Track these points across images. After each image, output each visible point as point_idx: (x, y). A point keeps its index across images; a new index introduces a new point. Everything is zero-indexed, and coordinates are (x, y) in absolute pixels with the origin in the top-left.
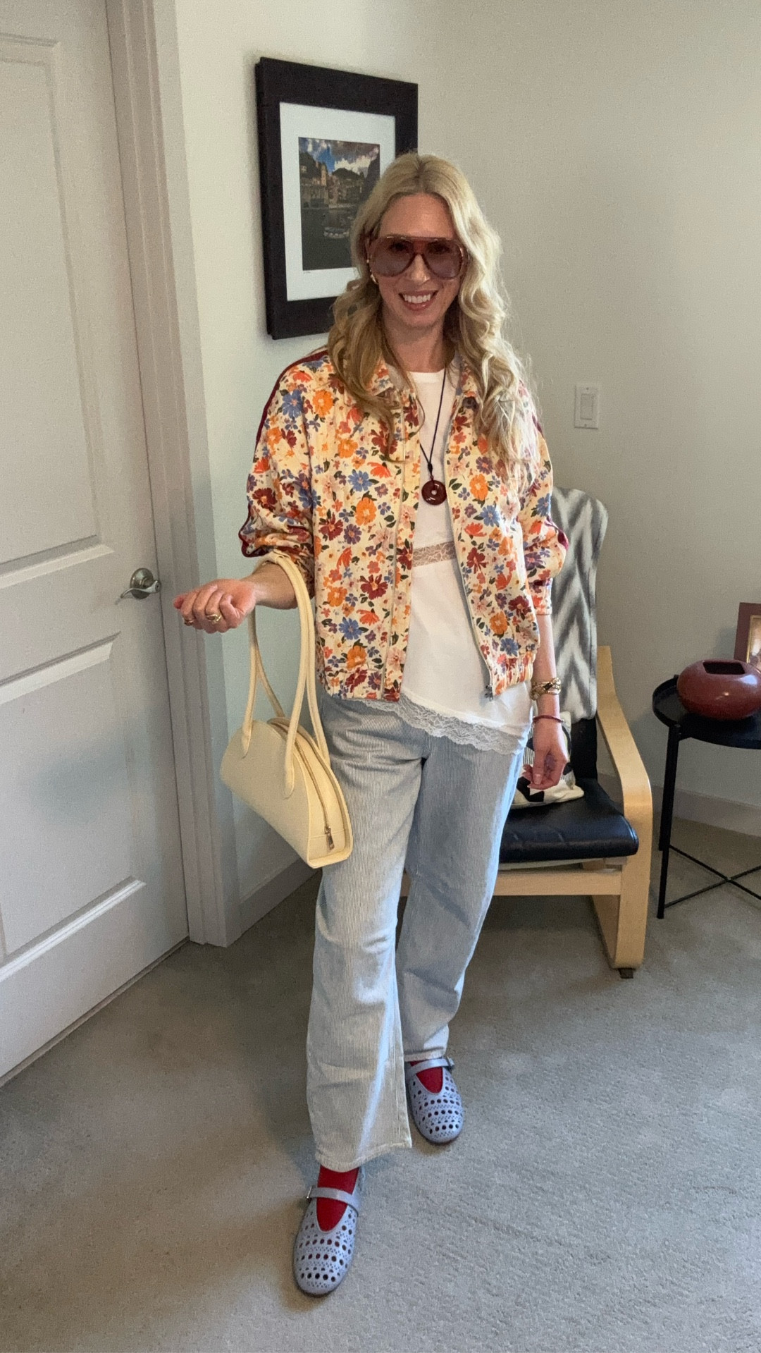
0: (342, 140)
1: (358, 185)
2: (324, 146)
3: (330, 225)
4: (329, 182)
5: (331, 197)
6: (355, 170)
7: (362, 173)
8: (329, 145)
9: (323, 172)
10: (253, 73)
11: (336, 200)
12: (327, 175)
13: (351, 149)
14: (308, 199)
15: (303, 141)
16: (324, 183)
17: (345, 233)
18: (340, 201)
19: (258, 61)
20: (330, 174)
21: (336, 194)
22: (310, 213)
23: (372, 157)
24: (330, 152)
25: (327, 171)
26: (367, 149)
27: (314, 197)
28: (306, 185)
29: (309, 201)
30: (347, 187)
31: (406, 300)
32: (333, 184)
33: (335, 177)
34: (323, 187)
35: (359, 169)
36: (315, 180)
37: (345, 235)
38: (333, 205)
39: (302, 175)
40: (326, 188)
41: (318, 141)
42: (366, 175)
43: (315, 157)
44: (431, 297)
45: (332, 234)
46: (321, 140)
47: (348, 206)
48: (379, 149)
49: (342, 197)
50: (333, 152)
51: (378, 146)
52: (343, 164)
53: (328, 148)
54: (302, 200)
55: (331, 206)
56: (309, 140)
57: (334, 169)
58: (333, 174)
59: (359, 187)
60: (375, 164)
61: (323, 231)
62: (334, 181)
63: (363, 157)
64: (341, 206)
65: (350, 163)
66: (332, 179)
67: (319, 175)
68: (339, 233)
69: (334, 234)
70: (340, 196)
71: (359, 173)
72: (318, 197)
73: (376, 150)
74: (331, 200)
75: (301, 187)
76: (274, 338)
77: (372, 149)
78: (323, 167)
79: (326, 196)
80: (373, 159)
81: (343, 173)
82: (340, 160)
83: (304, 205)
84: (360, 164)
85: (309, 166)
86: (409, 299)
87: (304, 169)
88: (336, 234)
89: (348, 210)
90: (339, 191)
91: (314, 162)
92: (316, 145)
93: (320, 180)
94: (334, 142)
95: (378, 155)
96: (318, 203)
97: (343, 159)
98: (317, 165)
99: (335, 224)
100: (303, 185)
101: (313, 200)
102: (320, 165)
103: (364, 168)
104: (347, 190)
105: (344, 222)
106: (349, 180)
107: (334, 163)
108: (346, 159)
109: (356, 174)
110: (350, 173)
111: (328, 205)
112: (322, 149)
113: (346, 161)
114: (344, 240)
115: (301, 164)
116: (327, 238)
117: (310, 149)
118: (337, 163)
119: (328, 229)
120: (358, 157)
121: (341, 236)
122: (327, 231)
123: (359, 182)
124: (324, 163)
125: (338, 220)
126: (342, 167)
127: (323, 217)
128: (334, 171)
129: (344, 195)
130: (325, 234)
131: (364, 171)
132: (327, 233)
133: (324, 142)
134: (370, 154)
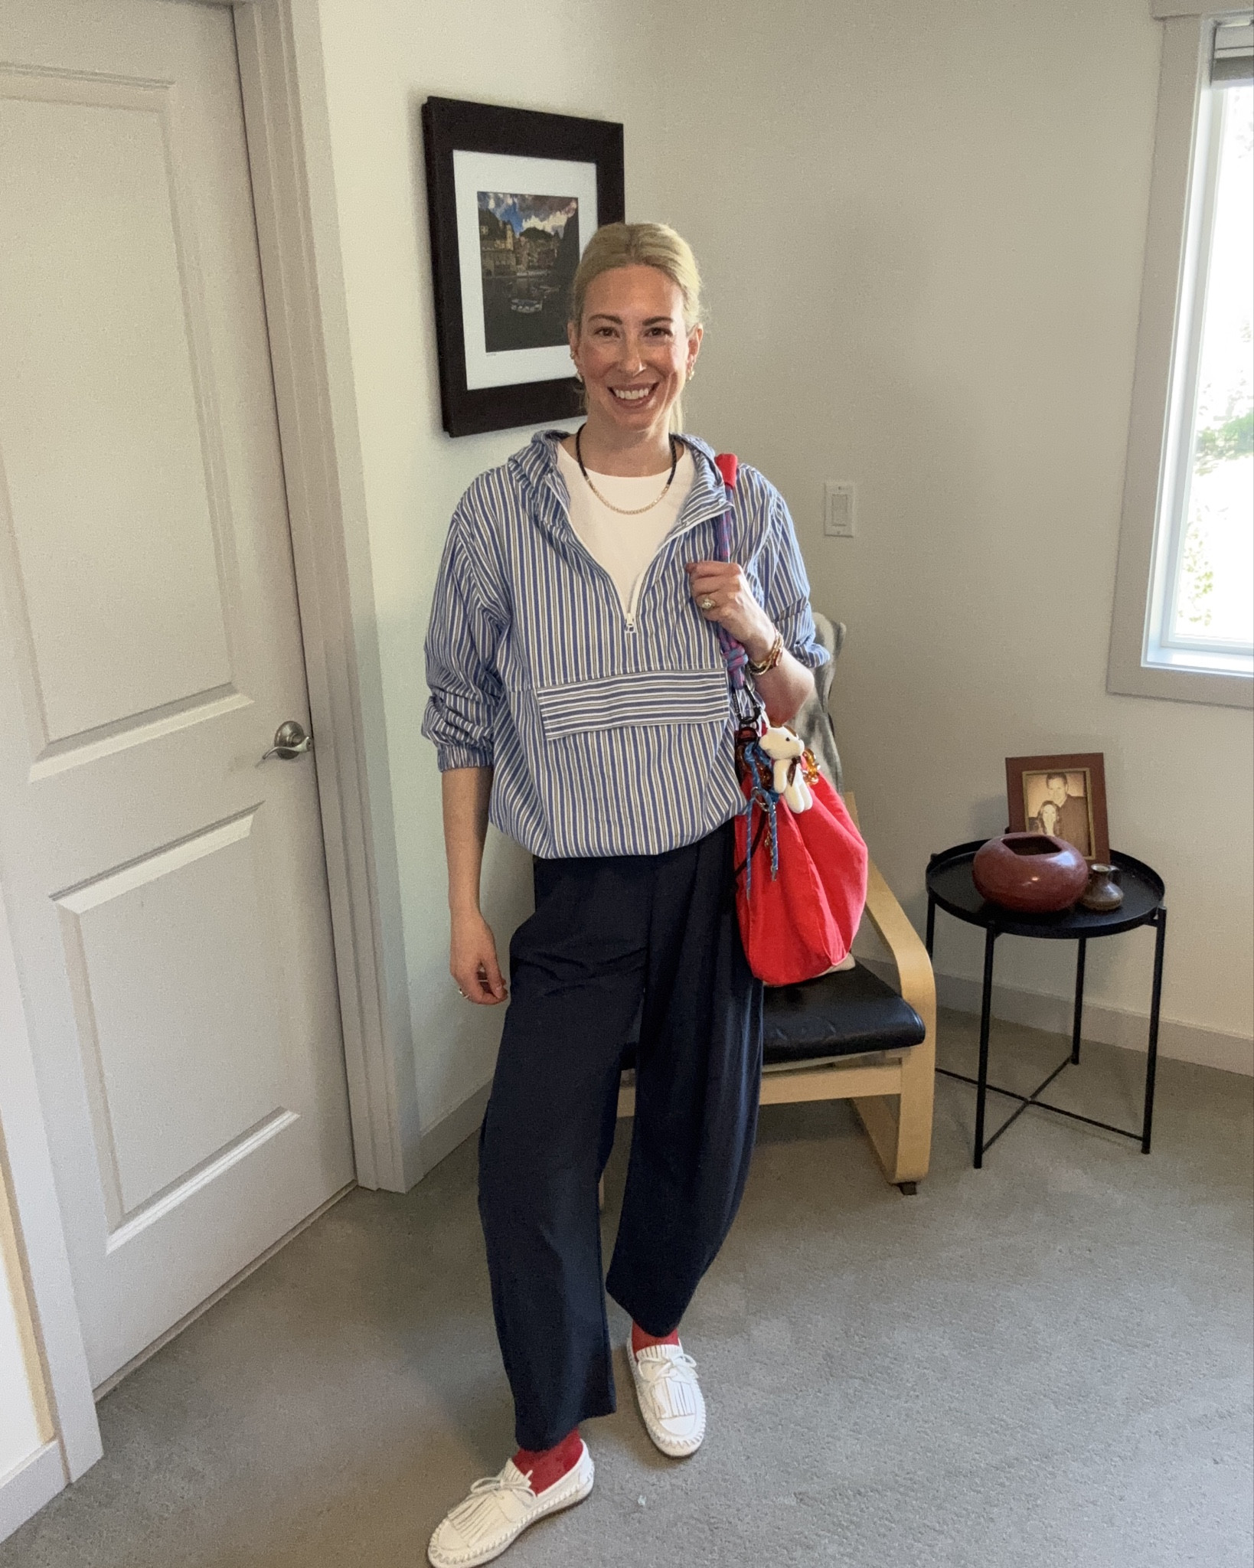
0: (531, 193)
1: (552, 247)
2: (510, 201)
3: (519, 296)
4: (517, 244)
5: (518, 262)
6: (549, 229)
7: (557, 233)
8: (516, 200)
9: (509, 233)
10: (419, 116)
11: (526, 265)
12: (514, 236)
13: (543, 204)
14: (491, 266)
15: (483, 196)
16: (509, 244)
17: (537, 306)
18: (529, 268)
19: (425, 101)
20: (517, 236)
21: (525, 259)
22: (494, 282)
23: (569, 212)
24: (517, 209)
25: (513, 231)
26: (563, 203)
27: (498, 263)
28: (488, 248)
29: (492, 270)
30: (539, 250)
31: (617, 395)
32: (521, 246)
33: (523, 239)
34: (509, 250)
35: (553, 228)
36: (498, 242)
37: (537, 309)
38: (522, 272)
39: (482, 238)
40: (513, 252)
41: (501, 196)
42: (561, 235)
43: (498, 215)
44: (650, 392)
45: (521, 307)
46: (504, 194)
47: (541, 273)
48: (577, 202)
49: (532, 261)
50: (521, 207)
51: (576, 200)
52: (533, 222)
53: (514, 203)
54: (483, 267)
55: (518, 274)
56: (491, 194)
57: (521, 226)
58: (522, 234)
59: (553, 250)
60: (573, 224)
61: (511, 304)
62: (522, 243)
63: (558, 213)
64: (531, 273)
65: (542, 221)
66: (519, 239)
67: (504, 237)
68: (531, 305)
69: (524, 306)
70: (530, 261)
71: (553, 233)
72: (504, 263)
73: (573, 205)
74: (519, 267)
75: (482, 251)
76: (452, 435)
77: (569, 204)
78: (509, 227)
79: (513, 263)
80: (570, 215)
81: (533, 233)
82: (530, 217)
83: (486, 274)
84: (556, 222)
85: (491, 226)
86: (622, 394)
87: (485, 230)
88: (527, 308)
89: (540, 277)
90: (529, 255)
91: (498, 221)
92: (499, 201)
93: (505, 243)
94: (522, 197)
95: (577, 211)
96: (502, 270)
97: (533, 217)
98: (501, 225)
99: (526, 296)
100: (484, 248)
101: (497, 267)
102: (505, 224)
103: (561, 226)
104: (539, 254)
105: (535, 292)
106: (541, 241)
107: (522, 222)
108: (537, 216)
109: (550, 234)
110: (543, 234)
111: (515, 273)
112: (507, 204)
113: (537, 219)
114: (536, 313)
115: (481, 223)
116: (515, 312)
117: (492, 205)
118: (526, 221)
119: (516, 301)
120: (551, 213)
121: (532, 310)
122: (515, 304)
123: (553, 245)
124: (509, 222)
125: (528, 290)
126: (532, 226)
127: (510, 288)
128: (522, 231)
129: (535, 260)
130: (514, 308)
131: (559, 230)
132: (515, 306)
133: (509, 196)
134: (567, 209)
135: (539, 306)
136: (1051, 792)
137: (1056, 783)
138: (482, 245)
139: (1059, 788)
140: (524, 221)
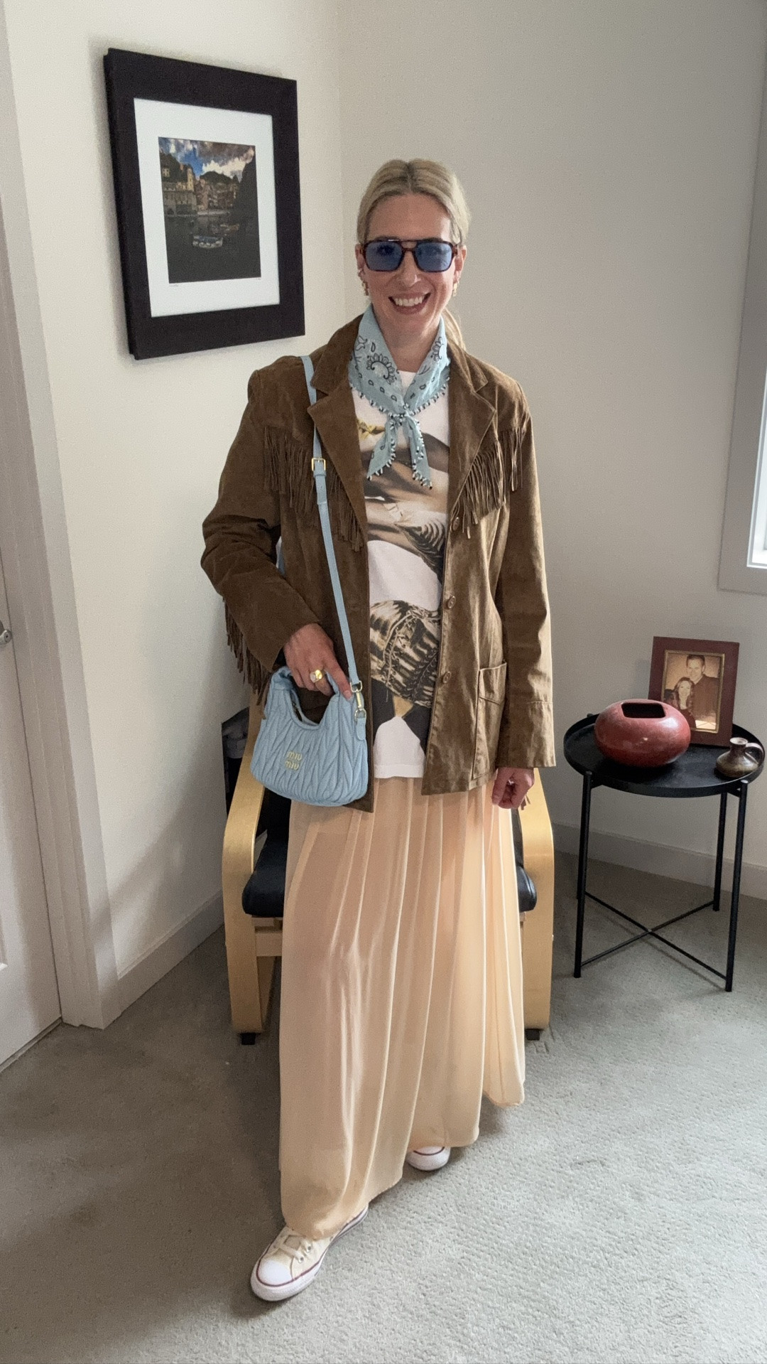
0: (210, 140)
1: (231, 190)
2: (190, 147)
3: (200, 233)
4: (197, 186)
5: (199, 202)
6: (227, 174)
7: (235, 177)
8: (196, 147)
9: (190, 176)
10: (101, 65)
11: (206, 205)
12: (194, 179)
13: (221, 151)
14: (172, 204)
15: (164, 142)
16: (190, 186)
17: (217, 242)
18: (210, 208)
19: (106, 53)
20: (198, 178)
21: (205, 200)
22: (176, 221)
23: (246, 159)
24: (197, 154)
25: (194, 174)
26: (241, 150)
27: (179, 203)
28: (170, 189)
29: (174, 208)
30: (218, 192)
31: (397, 303)
32: (201, 188)
33: (203, 182)
34: (190, 192)
35: (232, 173)
36: (180, 184)
37: (217, 245)
38: (202, 211)
39: (164, 179)
40: (194, 194)
41: (182, 142)
42: (240, 179)
43: (179, 159)
44: (423, 301)
45: (202, 243)
46: (185, 140)
47: (221, 212)
48: (254, 150)
49: (213, 202)
50: (200, 153)
51: (254, 148)
52: (212, 167)
53: (194, 149)
54: (165, 206)
55: (199, 213)
56: (172, 141)
57: (202, 171)
58: (202, 177)
59: (232, 193)
60: (251, 169)
61: (192, 239)
62: (203, 186)
63: (237, 159)
64: (212, 213)
65: (221, 166)
66: (200, 182)
67: (185, 180)
68: (212, 242)
69: (205, 243)
70: (210, 201)
71: (232, 177)
72: (184, 202)
73: (251, 152)
74: (200, 207)
75: (164, 192)
76: (137, 358)
77: (246, 151)
78: (190, 170)
79: (194, 202)
80: (248, 162)
81: (212, 176)
82: (209, 162)
83: (168, 213)
84: (234, 167)
85: (173, 169)
86: (400, 302)
87: (166, 172)
88: (208, 244)
89: (220, 217)
90: (209, 196)
91: (178, 165)
92: (179, 146)
93: (186, 185)
94: (202, 143)
95: (254, 158)
96: (184, 209)
97: (213, 162)
98: (182, 168)
99: (206, 232)
100: (166, 189)
101: (177, 206)
102: (186, 167)
103: (239, 171)
104: (219, 195)
105: (216, 230)
106: (220, 184)
107: (202, 166)
108: (216, 161)
109: (229, 178)
110: (222, 178)
111: (196, 212)
112: (188, 150)
113: (217, 164)
114: (217, 249)
115: (163, 166)
116: (197, 248)
117: (173, 150)
118: (206, 165)
119: (197, 237)
120: (230, 159)
121: (213, 246)
122: (196, 240)
123: (232, 188)
124: (189, 166)
125: (209, 227)
126: (212, 170)
127: (192, 225)
128: (202, 174)
129: (215, 201)
130: (195, 243)
131: (238, 174)
132: (197, 243)
133: (189, 142)
134: (245, 155)
135: (220, 243)
136: (690, 671)
137: (695, 663)
138: (164, 186)
139: (697, 668)
140: (204, 165)
